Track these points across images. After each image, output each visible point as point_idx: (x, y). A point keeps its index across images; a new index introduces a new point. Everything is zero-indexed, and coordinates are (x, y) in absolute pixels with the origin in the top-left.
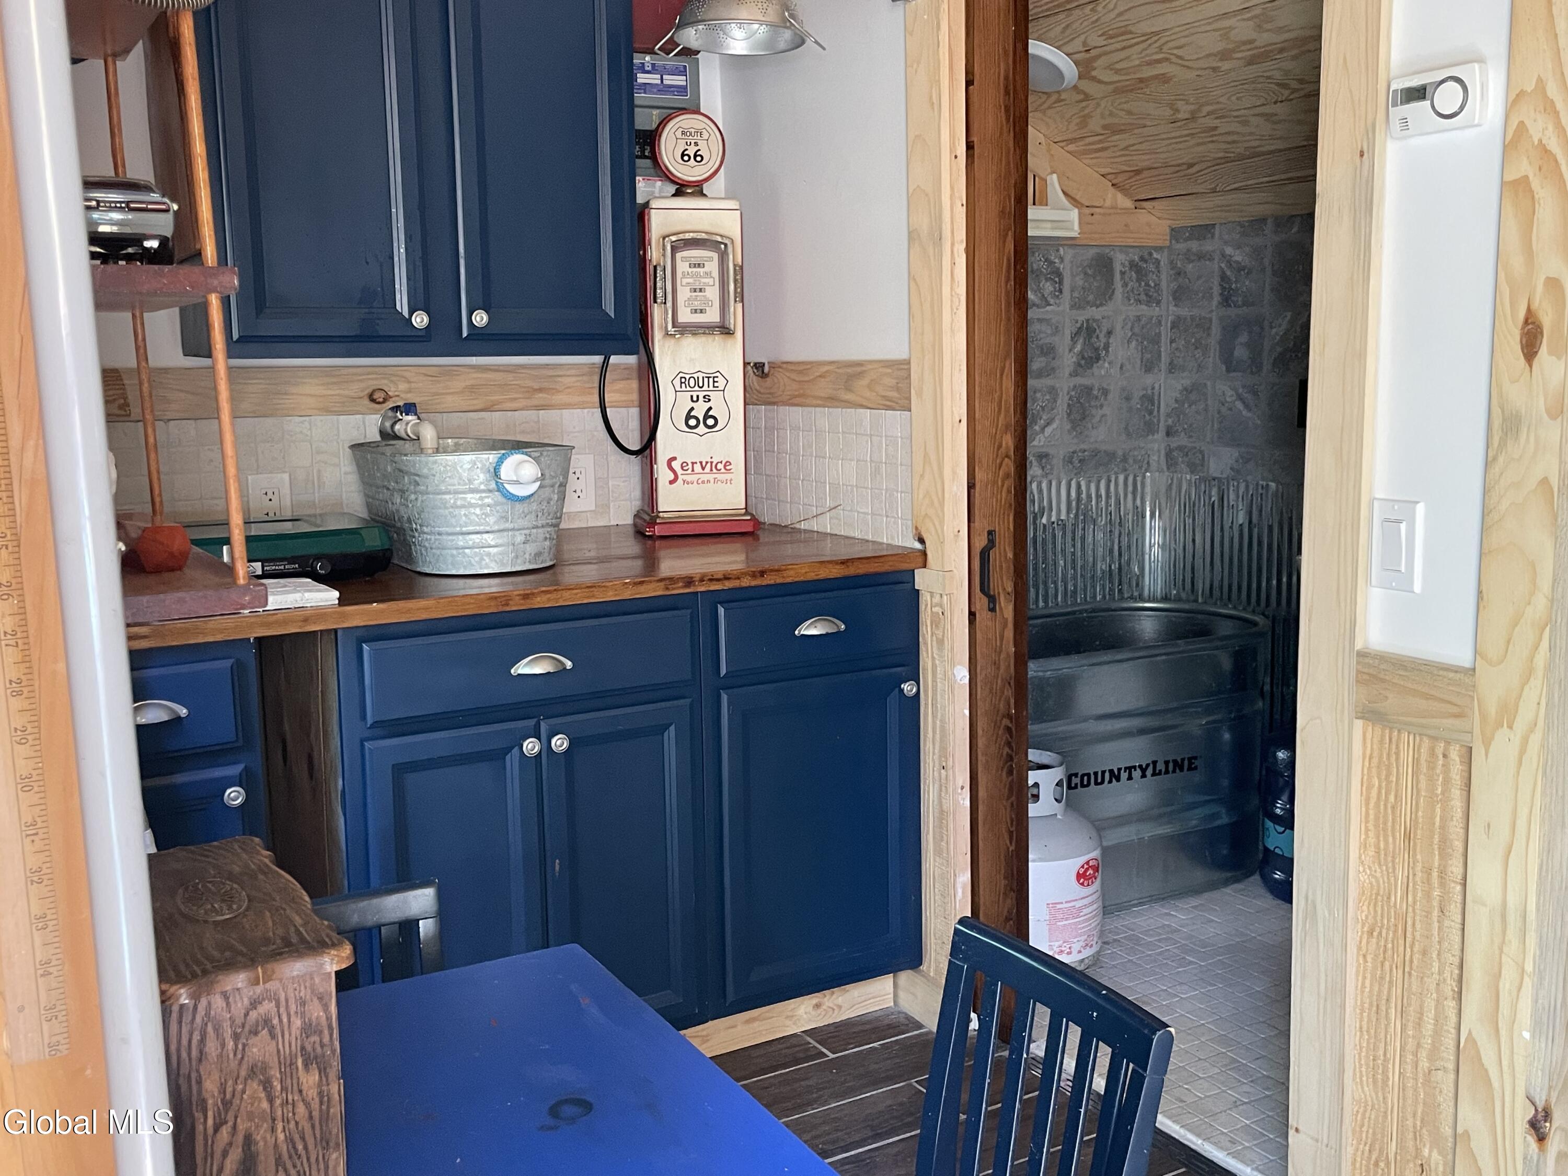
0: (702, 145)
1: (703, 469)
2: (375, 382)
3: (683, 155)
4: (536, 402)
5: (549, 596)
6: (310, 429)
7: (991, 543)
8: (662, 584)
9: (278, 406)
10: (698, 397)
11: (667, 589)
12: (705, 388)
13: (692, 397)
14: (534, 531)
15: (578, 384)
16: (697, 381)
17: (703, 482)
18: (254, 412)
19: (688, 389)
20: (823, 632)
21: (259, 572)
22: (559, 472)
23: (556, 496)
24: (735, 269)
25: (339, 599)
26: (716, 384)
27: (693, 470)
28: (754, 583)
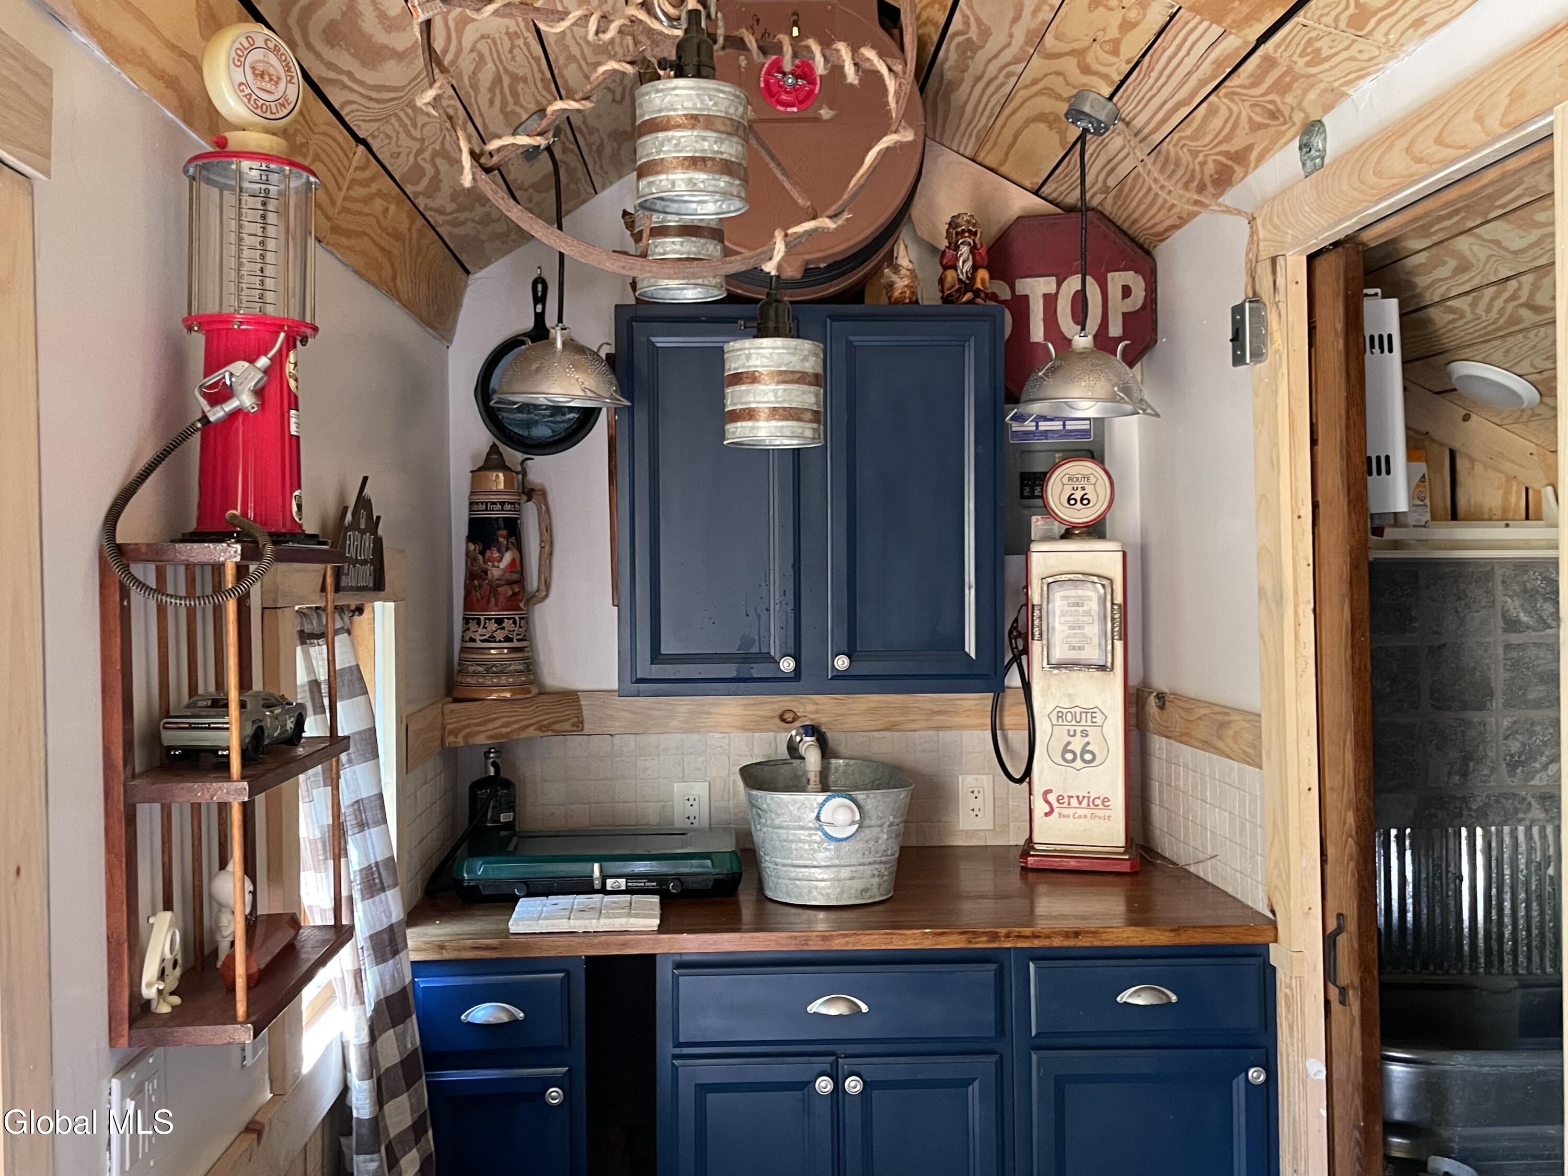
0: (1089, 489)
1: (1080, 803)
2: (785, 704)
3: (1069, 499)
4: (931, 724)
5: (847, 939)
6: (729, 744)
7: (1340, 930)
8: (964, 937)
9: (702, 725)
10: (1075, 731)
11: (970, 942)
12: (1083, 723)
13: (1069, 731)
14: (861, 868)
15: (977, 707)
16: (1074, 716)
17: (1080, 817)
18: (681, 729)
19: (1066, 723)
20: (1148, 1003)
21: (624, 888)
22: (888, 813)
23: (885, 836)
24: (1112, 609)
25: (659, 926)
26: (1094, 720)
27: (1069, 804)
28: (1066, 943)
